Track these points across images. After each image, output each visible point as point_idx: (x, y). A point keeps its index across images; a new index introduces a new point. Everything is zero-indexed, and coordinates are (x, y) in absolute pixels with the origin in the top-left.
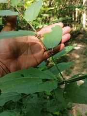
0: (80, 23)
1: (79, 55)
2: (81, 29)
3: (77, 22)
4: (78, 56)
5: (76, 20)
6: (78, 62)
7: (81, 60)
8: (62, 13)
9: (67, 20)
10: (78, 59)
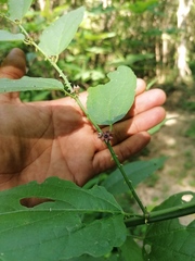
0: (172, 67)
1: (174, 137)
2: (175, 79)
3: (167, 64)
4: (171, 141)
5: (165, 60)
6: (172, 153)
7: (179, 150)
8: (133, 46)
9: (145, 60)
10: (173, 147)
